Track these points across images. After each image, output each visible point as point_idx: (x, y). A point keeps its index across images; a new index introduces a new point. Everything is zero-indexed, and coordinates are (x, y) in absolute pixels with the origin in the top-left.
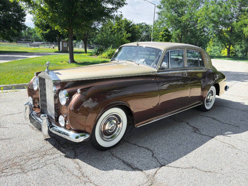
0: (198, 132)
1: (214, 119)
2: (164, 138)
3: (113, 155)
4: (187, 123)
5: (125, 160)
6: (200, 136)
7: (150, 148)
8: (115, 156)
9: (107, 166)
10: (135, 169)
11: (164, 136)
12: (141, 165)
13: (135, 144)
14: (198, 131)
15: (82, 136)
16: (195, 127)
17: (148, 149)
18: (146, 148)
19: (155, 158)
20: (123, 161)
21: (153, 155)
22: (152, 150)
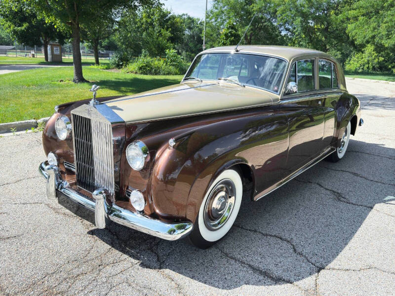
0: (345, 200)
1: (355, 174)
2: (296, 215)
3: (227, 255)
4: (318, 184)
5: (252, 263)
6: (350, 206)
7: (282, 235)
8: (232, 258)
9: (226, 279)
10: (278, 280)
11: (295, 212)
12: (284, 271)
13: (255, 231)
14: (343, 198)
15: (180, 228)
16: (335, 190)
17: (281, 238)
18: (275, 236)
19: (301, 254)
20: (250, 266)
21: (295, 251)
22: (289, 239)
